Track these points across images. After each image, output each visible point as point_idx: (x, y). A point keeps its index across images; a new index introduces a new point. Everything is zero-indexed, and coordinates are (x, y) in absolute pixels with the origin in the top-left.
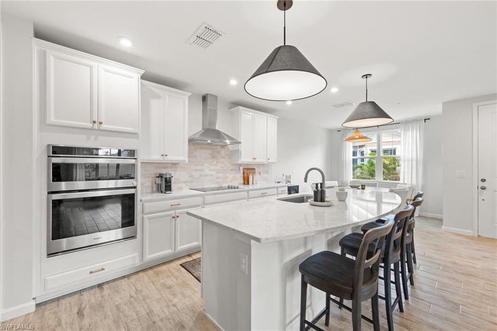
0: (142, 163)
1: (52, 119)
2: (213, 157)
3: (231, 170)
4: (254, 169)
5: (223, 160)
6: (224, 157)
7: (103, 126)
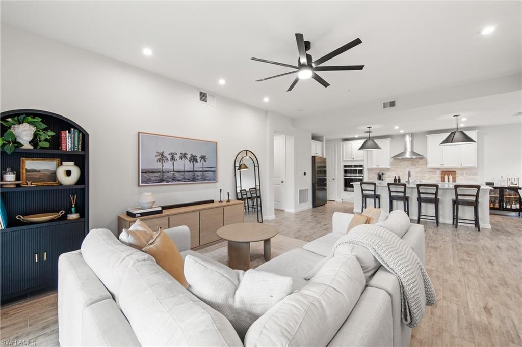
0: (368, 169)
1: (344, 159)
2: (413, 165)
3: (429, 172)
4: (455, 172)
5: (421, 166)
6: (422, 165)
7: (355, 159)
